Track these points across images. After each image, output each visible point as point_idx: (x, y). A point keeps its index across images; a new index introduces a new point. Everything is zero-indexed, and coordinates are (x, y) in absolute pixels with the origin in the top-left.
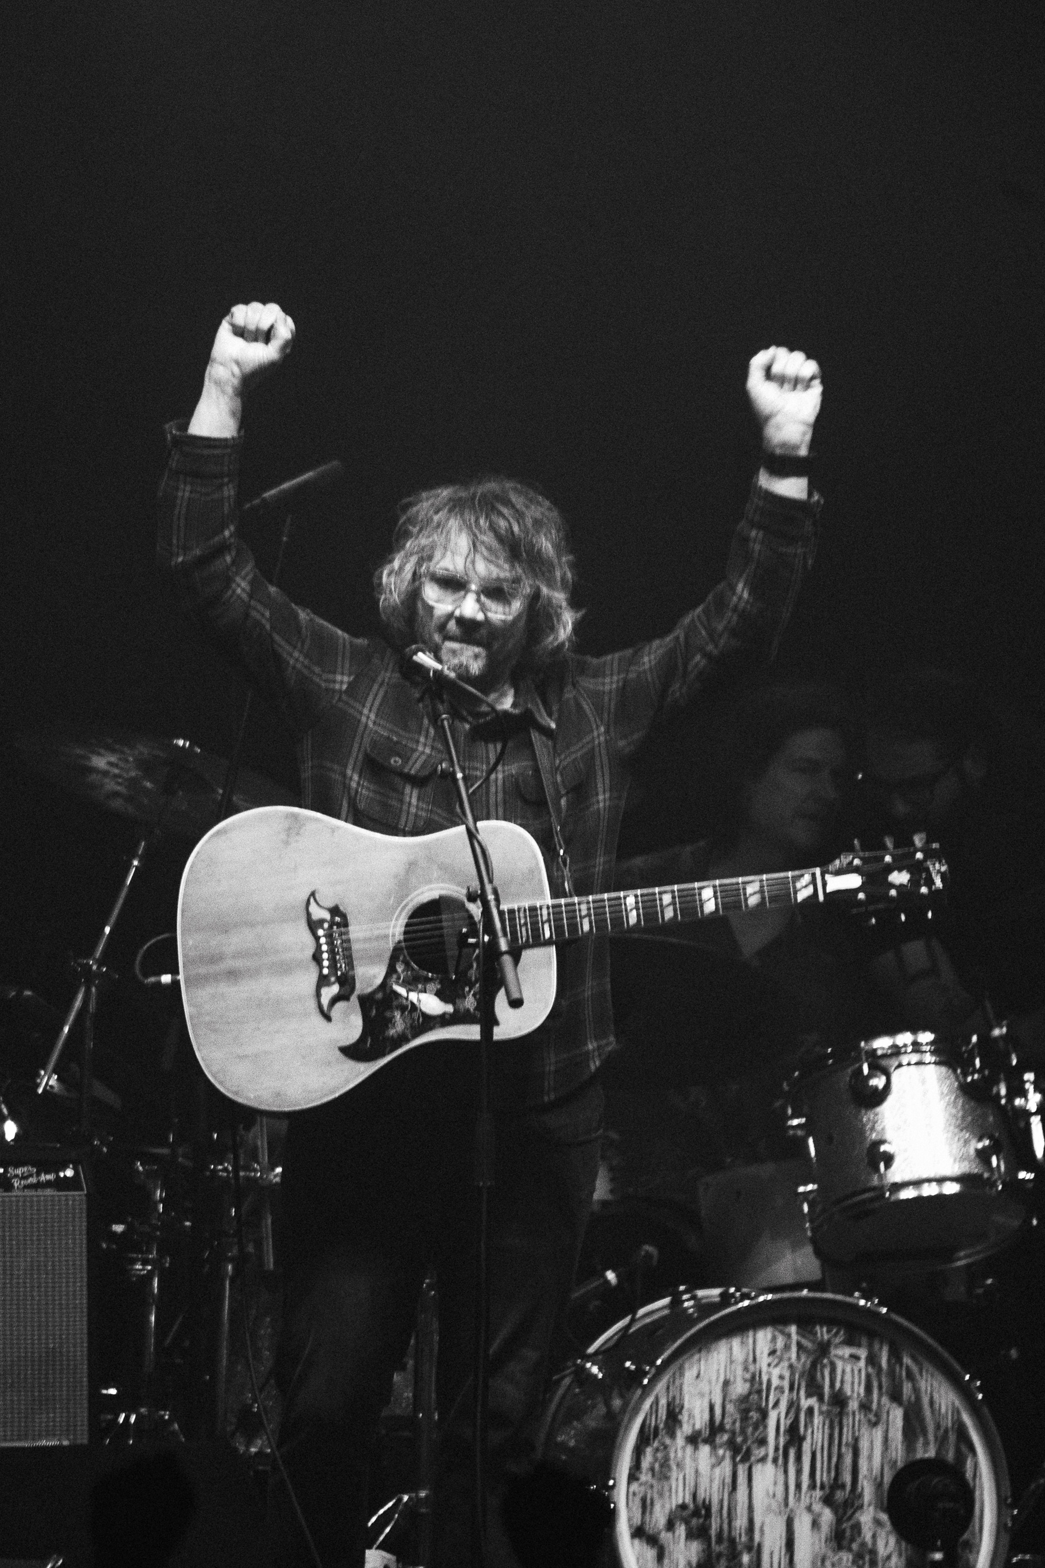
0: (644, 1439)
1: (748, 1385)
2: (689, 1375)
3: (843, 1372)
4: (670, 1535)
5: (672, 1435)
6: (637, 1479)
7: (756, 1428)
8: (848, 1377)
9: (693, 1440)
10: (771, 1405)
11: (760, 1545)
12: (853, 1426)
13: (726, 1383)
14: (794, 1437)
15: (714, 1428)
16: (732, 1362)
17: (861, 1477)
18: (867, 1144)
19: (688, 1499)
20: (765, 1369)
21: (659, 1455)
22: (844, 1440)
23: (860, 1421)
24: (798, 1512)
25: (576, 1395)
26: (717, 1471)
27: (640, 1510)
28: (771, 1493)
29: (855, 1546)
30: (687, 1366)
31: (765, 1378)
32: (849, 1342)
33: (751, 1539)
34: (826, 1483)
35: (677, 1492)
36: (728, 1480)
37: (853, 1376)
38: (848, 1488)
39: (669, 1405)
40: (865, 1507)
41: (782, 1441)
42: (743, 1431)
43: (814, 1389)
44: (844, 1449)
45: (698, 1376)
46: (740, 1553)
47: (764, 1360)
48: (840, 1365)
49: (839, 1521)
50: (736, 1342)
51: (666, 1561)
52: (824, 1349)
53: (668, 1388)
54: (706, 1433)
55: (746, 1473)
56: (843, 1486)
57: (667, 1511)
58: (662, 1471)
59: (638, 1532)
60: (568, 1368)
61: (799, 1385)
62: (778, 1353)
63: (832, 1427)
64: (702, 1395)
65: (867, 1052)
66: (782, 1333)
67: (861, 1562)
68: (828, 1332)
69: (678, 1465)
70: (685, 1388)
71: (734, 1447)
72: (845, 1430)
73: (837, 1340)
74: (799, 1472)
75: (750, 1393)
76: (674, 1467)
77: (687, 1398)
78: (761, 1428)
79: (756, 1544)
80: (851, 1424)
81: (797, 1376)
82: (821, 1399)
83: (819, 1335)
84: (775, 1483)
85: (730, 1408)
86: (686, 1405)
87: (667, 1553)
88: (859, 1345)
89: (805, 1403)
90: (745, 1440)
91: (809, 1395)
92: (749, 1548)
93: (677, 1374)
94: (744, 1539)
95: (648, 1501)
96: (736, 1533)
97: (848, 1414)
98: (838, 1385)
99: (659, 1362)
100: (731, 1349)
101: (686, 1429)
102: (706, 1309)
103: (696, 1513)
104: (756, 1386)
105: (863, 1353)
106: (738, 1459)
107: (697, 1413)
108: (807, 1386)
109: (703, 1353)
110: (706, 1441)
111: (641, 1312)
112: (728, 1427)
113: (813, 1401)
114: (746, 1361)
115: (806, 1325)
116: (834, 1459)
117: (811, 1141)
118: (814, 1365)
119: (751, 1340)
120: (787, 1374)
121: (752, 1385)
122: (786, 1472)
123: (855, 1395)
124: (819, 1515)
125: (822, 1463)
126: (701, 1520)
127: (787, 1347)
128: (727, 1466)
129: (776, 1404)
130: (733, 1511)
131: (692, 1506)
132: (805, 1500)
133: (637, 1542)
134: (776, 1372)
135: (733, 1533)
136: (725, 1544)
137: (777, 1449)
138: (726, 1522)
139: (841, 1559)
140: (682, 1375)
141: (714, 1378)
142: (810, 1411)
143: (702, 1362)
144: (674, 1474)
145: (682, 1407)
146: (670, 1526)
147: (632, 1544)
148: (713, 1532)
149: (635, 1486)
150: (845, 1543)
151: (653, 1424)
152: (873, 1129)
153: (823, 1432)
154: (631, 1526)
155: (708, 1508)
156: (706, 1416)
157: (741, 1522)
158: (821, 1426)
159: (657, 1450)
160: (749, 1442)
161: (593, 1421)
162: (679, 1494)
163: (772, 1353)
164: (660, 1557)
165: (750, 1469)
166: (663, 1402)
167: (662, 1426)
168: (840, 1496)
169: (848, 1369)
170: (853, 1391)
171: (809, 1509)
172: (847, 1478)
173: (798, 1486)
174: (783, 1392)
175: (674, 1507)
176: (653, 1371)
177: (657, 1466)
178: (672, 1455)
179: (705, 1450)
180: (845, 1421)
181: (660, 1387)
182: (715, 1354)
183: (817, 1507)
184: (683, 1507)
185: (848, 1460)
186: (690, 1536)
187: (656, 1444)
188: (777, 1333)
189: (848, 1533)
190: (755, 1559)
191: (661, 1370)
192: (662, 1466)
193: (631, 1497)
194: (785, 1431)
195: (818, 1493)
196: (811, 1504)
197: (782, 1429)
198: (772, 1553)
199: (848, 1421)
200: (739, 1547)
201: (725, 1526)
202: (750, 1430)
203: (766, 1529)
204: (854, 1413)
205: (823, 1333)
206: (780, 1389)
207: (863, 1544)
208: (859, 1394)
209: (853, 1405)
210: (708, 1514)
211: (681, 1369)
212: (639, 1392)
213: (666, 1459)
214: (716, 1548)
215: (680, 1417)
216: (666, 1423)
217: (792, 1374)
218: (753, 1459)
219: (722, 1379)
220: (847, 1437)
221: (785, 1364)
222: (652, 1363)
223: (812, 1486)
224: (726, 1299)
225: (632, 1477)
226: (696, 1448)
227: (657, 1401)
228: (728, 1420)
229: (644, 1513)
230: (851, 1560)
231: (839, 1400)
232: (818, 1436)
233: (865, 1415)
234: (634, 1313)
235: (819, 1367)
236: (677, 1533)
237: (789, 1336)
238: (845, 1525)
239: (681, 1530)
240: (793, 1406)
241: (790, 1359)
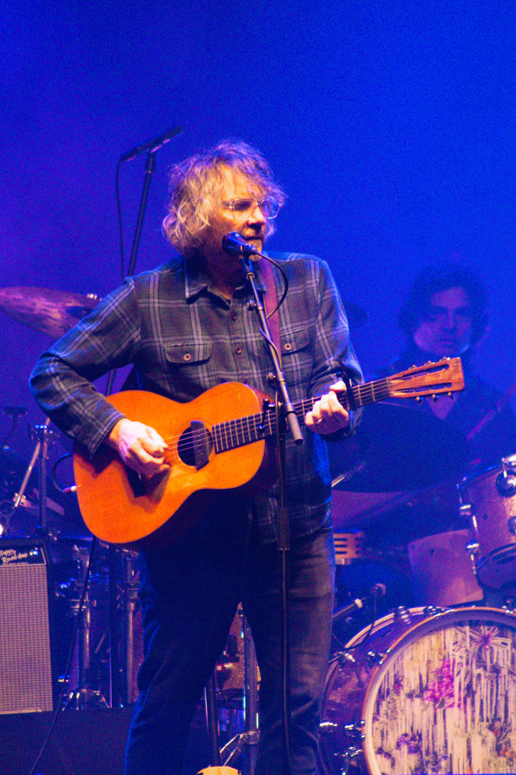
0: (381, 697)
1: (441, 662)
2: (407, 658)
3: (498, 652)
4: (398, 751)
5: (398, 693)
6: (378, 720)
7: (447, 688)
8: (501, 656)
9: (410, 696)
10: (455, 673)
11: (451, 755)
12: (505, 684)
13: (429, 662)
14: (470, 690)
15: (423, 689)
16: (432, 649)
17: (510, 714)
18: (508, 518)
19: (408, 731)
20: (451, 652)
21: (391, 706)
22: (499, 693)
23: (508, 681)
24: (473, 735)
25: (340, 672)
26: (425, 713)
27: (380, 738)
28: (457, 725)
29: (508, 754)
30: (405, 652)
31: (451, 658)
32: (501, 635)
33: (446, 752)
34: (490, 718)
35: (401, 726)
36: (432, 718)
37: (504, 656)
38: (503, 720)
39: (395, 676)
40: (513, 731)
41: (463, 694)
42: (440, 690)
43: (481, 663)
44: (499, 698)
45: (412, 659)
46: (440, 761)
47: (450, 647)
48: (495, 648)
49: (498, 740)
50: (433, 638)
51: (396, 767)
52: (486, 639)
53: (395, 666)
54: (418, 692)
55: (442, 714)
56: (499, 719)
57: (396, 738)
58: (393, 715)
59: (380, 751)
60: (334, 657)
61: (472, 661)
62: (459, 643)
63: (492, 686)
64: (414, 669)
65: (505, 464)
66: (460, 631)
67: (511, 763)
68: (489, 629)
69: (402, 711)
70: (405, 666)
71: (435, 699)
72: (500, 686)
73: (494, 634)
74: (473, 712)
75: (443, 667)
76: (399, 712)
77: (406, 671)
78: (450, 688)
79: (449, 756)
80: (503, 683)
81: (470, 656)
82: (485, 668)
83: (483, 632)
84: (460, 719)
85: (432, 676)
86: (406, 676)
87: (396, 763)
88: (507, 637)
89: (476, 671)
90: (441, 694)
91: (478, 667)
92: (445, 758)
93: (400, 657)
94: (442, 752)
95: (385, 733)
96: (437, 749)
97: (501, 677)
98: (495, 661)
99: (388, 651)
100: (431, 642)
101: (406, 689)
102: (415, 619)
103: (413, 739)
104: (446, 663)
105: (509, 641)
106: (437, 706)
107: (412, 679)
108: (477, 661)
109: (415, 645)
110: (417, 696)
111: (377, 622)
112: (430, 687)
113: (481, 671)
114: (440, 648)
115: (474, 625)
116: (494, 704)
117: (474, 518)
118: (480, 650)
119: (442, 636)
120: (464, 655)
121: (444, 662)
122: (465, 712)
123: (505, 666)
124: (486, 737)
125: (487, 706)
126: (416, 743)
127: (464, 640)
128: (430, 711)
129: (459, 673)
130: (435, 737)
131: (410, 734)
132: (477, 728)
133: (379, 756)
134: (458, 654)
135: (436, 749)
136: (432, 756)
137: (460, 699)
138: (431, 742)
139: (500, 761)
140: (402, 658)
141: (421, 659)
142: (479, 676)
143: (414, 650)
144: (400, 716)
145: (403, 677)
146: (398, 746)
147: (377, 759)
148: (424, 749)
149: (377, 724)
150: (501, 752)
151: (386, 688)
152: (511, 510)
153: (487, 688)
154: (375, 747)
155: (420, 736)
156: (418, 682)
157: (440, 742)
158: (486, 685)
159: (389, 703)
160: (443, 696)
161: (350, 688)
162: (403, 728)
163: (456, 643)
164: (393, 765)
165: (444, 711)
166: (392, 674)
167: (391, 688)
168: (498, 725)
169: (501, 651)
170: (504, 664)
171: (480, 733)
172: (502, 714)
173: (473, 720)
174: (462, 666)
175: (400, 736)
176: (386, 656)
177: (389, 712)
178: (398, 705)
179: (417, 701)
180: (499, 682)
181: (390, 665)
182: (422, 645)
183: (486, 732)
184: (406, 735)
185: (502, 703)
186: (411, 751)
187: (388, 699)
188: (458, 632)
189: (504, 746)
190: (449, 765)
191: (390, 655)
192: (392, 712)
193: (374, 730)
194: (464, 689)
195: (485, 724)
196: (481, 731)
197: (462, 687)
198: (459, 760)
199: (501, 681)
200: (439, 757)
201: (431, 746)
202: (443, 689)
203: (455, 745)
204: (505, 676)
205: (484, 630)
206: (461, 664)
207: (512, 753)
208: (507, 666)
209: (504, 672)
210: (420, 739)
211: (402, 654)
212: (378, 669)
213: (395, 708)
214: (426, 758)
215: (402, 683)
216: (395, 687)
217: (468, 655)
218: (446, 705)
219: (426, 659)
220: (501, 691)
221: (463, 649)
222: (384, 652)
223: (482, 720)
224: (427, 613)
225: (375, 719)
226: (412, 701)
227: (388, 674)
228: (430, 684)
229: (382, 740)
230: (505, 761)
231: (496, 670)
232: (484, 690)
233: (512, 677)
234: (373, 623)
235: (483, 650)
236: (402, 750)
237: (465, 633)
238: (501, 742)
239: (405, 748)
240: (468, 673)
241: (465, 647)
